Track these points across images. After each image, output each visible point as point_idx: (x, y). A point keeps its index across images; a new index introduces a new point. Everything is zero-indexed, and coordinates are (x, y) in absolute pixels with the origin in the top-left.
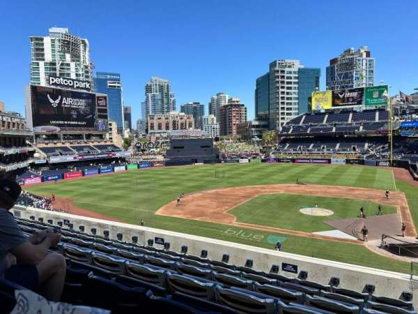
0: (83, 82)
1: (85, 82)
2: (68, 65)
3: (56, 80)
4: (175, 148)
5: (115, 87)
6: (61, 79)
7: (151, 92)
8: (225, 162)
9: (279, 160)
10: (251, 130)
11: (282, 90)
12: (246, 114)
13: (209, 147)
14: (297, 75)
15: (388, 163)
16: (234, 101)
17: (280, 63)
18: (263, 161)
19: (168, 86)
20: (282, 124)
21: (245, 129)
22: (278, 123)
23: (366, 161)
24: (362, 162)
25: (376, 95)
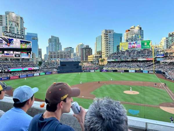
0: (20, 35)
1: (21, 35)
2: (14, 28)
3: (7, 34)
4: (62, 65)
5: (35, 39)
6: (10, 33)
7: (51, 42)
8: (84, 71)
9: (107, 71)
10: (94, 58)
11: (107, 42)
12: (92, 52)
13: (77, 65)
14: (113, 36)
15: (152, 72)
16: (87, 47)
17: (106, 31)
18: (101, 71)
19: (58, 40)
20: (107, 56)
21: (92, 58)
22: (105, 56)
23: (143, 71)
24: (142, 71)
25: (146, 44)
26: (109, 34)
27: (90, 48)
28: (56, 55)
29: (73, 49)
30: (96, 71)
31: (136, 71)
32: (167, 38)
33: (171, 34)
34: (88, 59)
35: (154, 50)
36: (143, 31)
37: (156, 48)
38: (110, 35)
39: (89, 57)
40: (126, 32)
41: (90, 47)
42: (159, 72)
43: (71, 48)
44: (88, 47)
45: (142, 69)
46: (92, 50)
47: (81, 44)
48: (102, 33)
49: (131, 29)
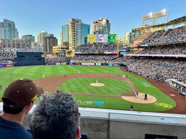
7: (3, 27)
8: (48, 64)
9: (74, 64)
10: (60, 50)
11: (74, 33)
12: (57, 42)
13: (40, 56)
14: (80, 27)
15: (117, 65)
16: (51, 36)
17: (73, 20)
18: (67, 64)
19: (14, 25)
20: (74, 48)
21: (57, 50)
22: (73, 47)
23: (109, 64)
24: (107, 64)
25: (112, 38)
26: (76, 23)
27: (55, 38)
28: (11, 43)
29: (34, 37)
30: (62, 64)
31: (102, 64)
32: (131, 33)
33: (134, 29)
34: (53, 50)
35: (119, 44)
36: (110, 24)
37: (121, 43)
38: (78, 25)
39: (53, 47)
40: (94, 24)
41: (54, 36)
42: (122, 65)
43: (32, 36)
44: (53, 36)
45: (107, 62)
46: (57, 40)
47: (44, 32)
48: (69, 22)
49: (99, 20)
